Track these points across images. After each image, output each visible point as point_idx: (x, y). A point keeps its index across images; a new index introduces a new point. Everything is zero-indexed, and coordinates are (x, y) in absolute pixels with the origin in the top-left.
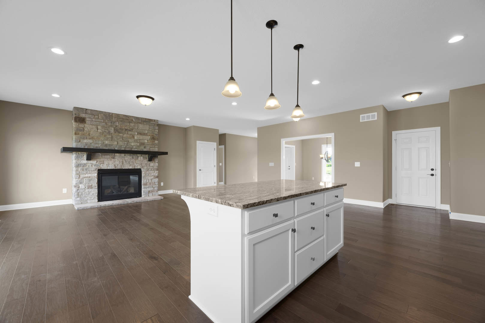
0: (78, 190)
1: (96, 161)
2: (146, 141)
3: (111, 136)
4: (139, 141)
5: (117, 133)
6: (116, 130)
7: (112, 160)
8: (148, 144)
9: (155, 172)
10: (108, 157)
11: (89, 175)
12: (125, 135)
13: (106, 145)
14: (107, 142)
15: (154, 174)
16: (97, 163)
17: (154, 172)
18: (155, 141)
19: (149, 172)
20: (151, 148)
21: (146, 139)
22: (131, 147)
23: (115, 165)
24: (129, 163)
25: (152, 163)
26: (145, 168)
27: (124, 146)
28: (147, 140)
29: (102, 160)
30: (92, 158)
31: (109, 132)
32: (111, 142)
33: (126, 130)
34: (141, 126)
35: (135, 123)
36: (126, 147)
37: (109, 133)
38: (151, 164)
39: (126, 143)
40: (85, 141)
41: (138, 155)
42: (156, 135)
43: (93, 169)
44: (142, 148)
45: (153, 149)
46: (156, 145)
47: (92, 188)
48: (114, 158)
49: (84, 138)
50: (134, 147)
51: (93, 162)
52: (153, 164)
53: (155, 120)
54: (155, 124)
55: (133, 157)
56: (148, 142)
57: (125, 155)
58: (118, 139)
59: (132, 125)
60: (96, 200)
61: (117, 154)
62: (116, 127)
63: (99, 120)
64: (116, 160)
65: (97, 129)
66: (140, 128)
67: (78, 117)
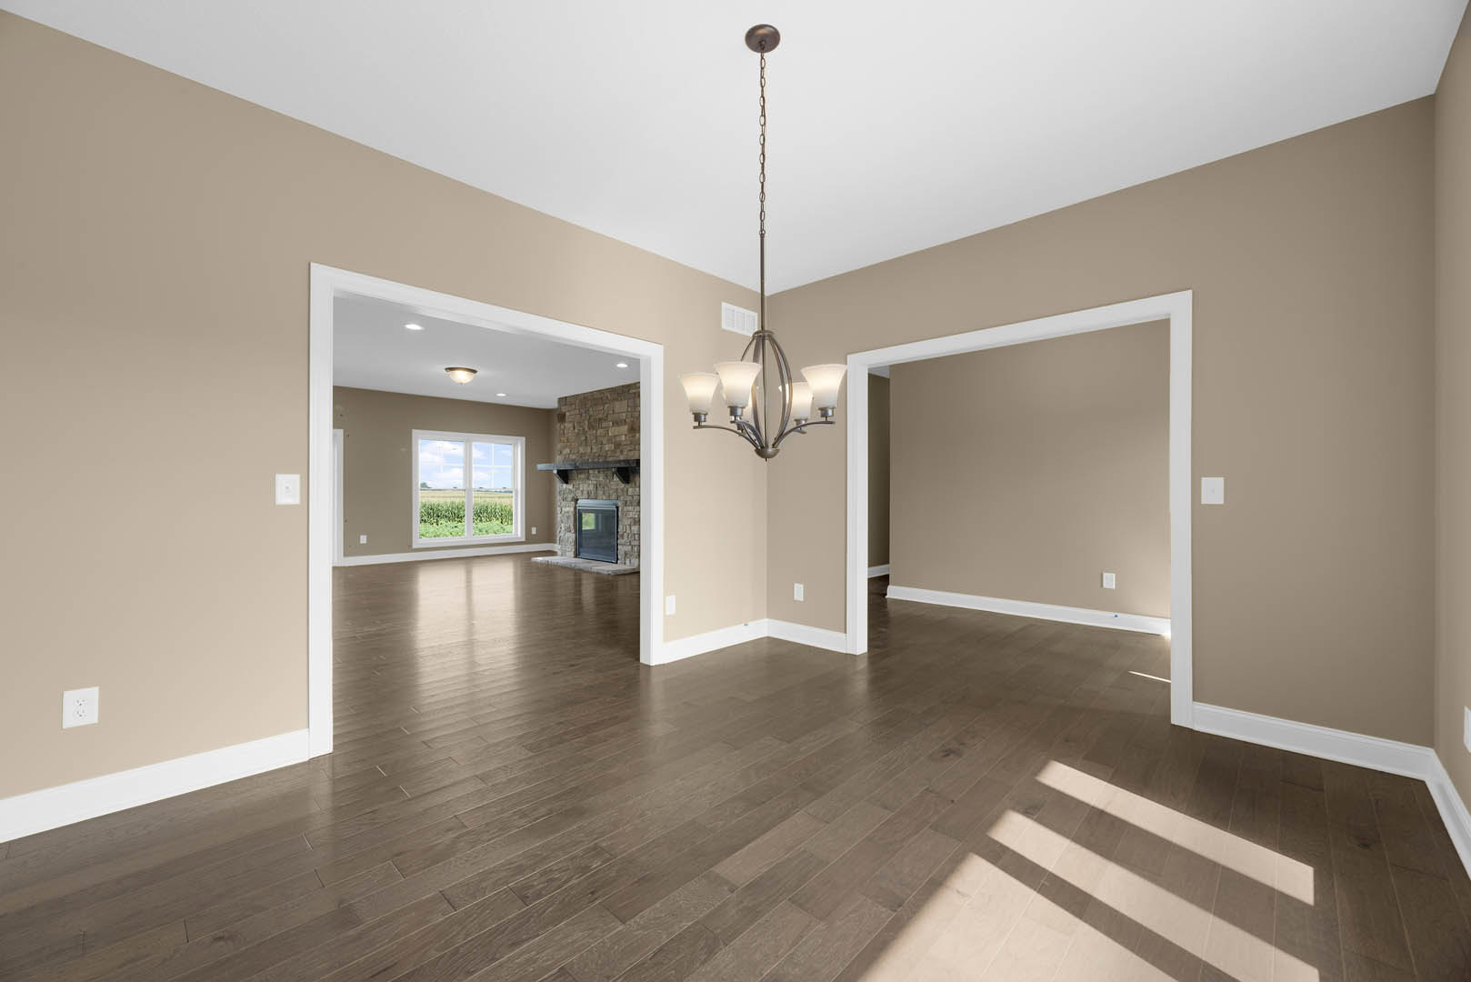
0: (560, 531)
1: (572, 485)
2: (623, 437)
3: (584, 438)
4: (613, 441)
5: (591, 430)
6: (591, 427)
8: (626, 443)
11: (568, 509)
12: (598, 432)
13: (582, 455)
14: (581, 450)
15: (634, 513)
16: (573, 487)
17: (634, 509)
18: (635, 436)
19: (625, 510)
21: (622, 434)
22: (605, 454)
24: (603, 487)
25: (631, 487)
26: (622, 498)
29: (577, 483)
30: (570, 480)
31: (584, 430)
32: (585, 449)
33: (600, 419)
34: (617, 406)
35: (610, 401)
36: (599, 456)
37: (584, 433)
38: (628, 490)
39: (599, 446)
42: (637, 419)
44: (619, 455)
47: (570, 532)
48: (588, 479)
49: (565, 449)
50: (609, 454)
51: (570, 487)
52: (632, 490)
54: (635, 394)
55: (606, 476)
56: (626, 440)
57: (599, 473)
58: (591, 441)
59: (606, 406)
60: (572, 554)
61: (591, 472)
62: (590, 418)
63: (575, 412)
64: (590, 482)
65: (574, 429)
66: (616, 411)
67: (559, 413)
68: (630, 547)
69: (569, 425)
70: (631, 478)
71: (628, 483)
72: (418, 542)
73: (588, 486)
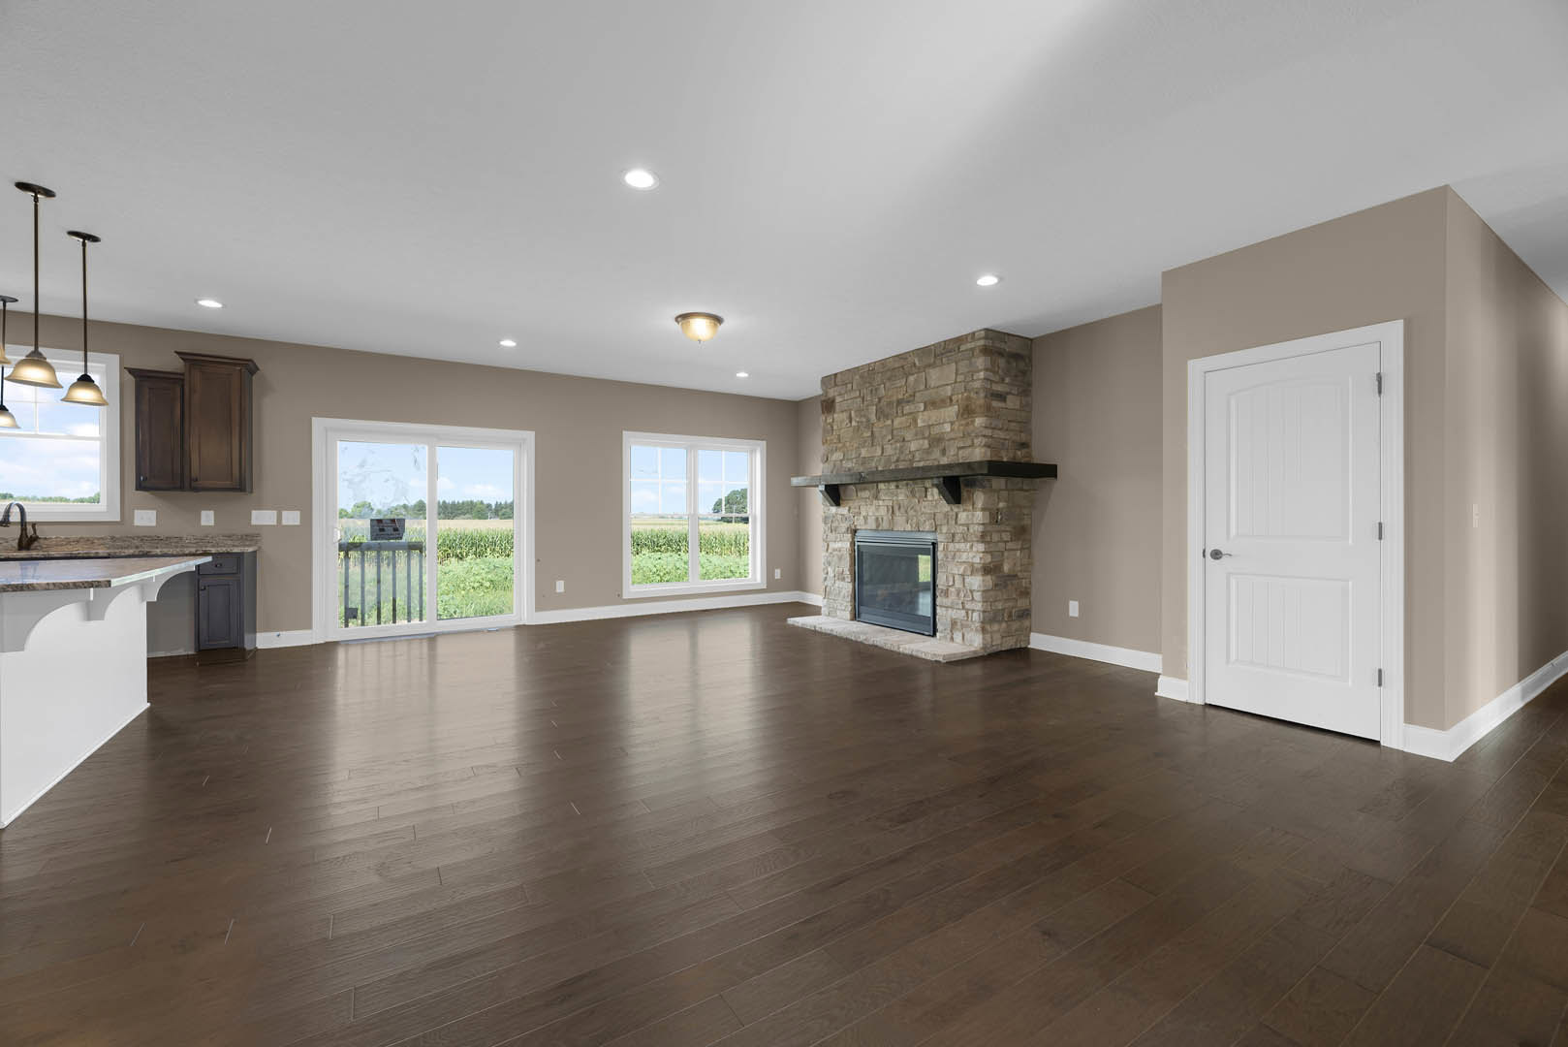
0: (825, 579)
1: (847, 508)
2: (947, 427)
3: (869, 434)
4: (927, 435)
5: (881, 420)
6: (881, 414)
7: (874, 502)
8: (953, 435)
9: (974, 549)
11: (840, 545)
12: (897, 423)
13: (864, 461)
14: (864, 452)
15: (971, 555)
16: (849, 510)
17: (971, 547)
18: (973, 422)
19: (957, 546)
20: (960, 452)
21: (947, 421)
22: (910, 457)
24: (906, 512)
25: (964, 511)
26: (945, 529)
27: (896, 458)
28: (952, 423)
29: (856, 504)
30: (844, 500)
31: (868, 420)
32: (871, 449)
33: (899, 402)
34: (935, 376)
35: (919, 370)
36: (897, 461)
37: (870, 425)
38: (959, 516)
39: (898, 445)
41: (926, 483)
42: (977, 392)
43: (844, 530)
44: (936, 457)
46: (977, 436)
47: (843, 579)
48: (876, 498)
49: (832, 452)
50: (918, 456)
51: (843, 510)
52: (965, 514)
53: (974, 333)
54: (972, 350)
55: (912, 492)
56: (952, 430)
57: (897, 487)
58: (883, 437)
59: (912, 379)
60: (848, 615)
61: (882, 486)
62: (879, 401)
63: (853, 395)
64: (881, 503)
65: (851, 422)
66: (932, 386)
67: (824, 401)
68: (963, 612)
69: (839, 417)
70: (964, 494)
71: (959, 503)
72: (631, 590)
73: (877, 509)
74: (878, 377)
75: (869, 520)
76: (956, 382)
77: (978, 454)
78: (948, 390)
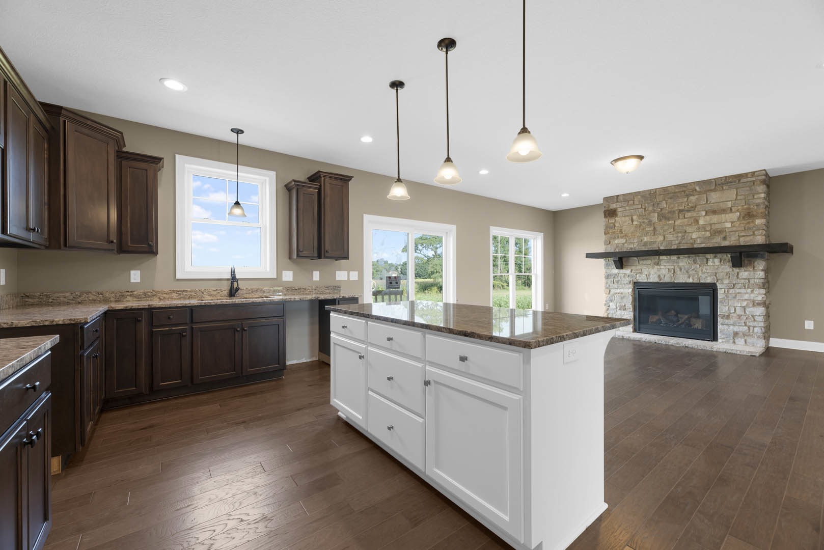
0: (608, 309)
1: (630, 270)
2: (729, 225)
3: (652, 228)
4: (708, 228)
5: (663, 221)
6: (662, 217)
7: (656, 267)
8: (734, 229)
9: (755, 292)
10: (649, 262)
11: (622, 290)
12: (678, 222)
13: (645, 244)
14: (646, 239)
15: (752, 296)
16: (631, 272)
17: (752, 291)
18: (754, 222)
19: (737, 291)
20: (741, 239)
21: (728, 221)
22: (691, 241)
23: (659, 276)
24: (687, 272)
25: (745, 271)
26: (726, 281)
27: (677, 242)
28: (732, 223)
29: (639, 267)
30: (626, 266)
31: (650, 221)
32: (653, 237)
33: (680, 211)
34: (714, 197)
35: (700, 193)
36: (679, 243)
37: (650, 223)
38: (740, 274)
39: (680, 235)
40: (616, 242)
41: (708, 256)
42: (758, 205)
43: (626, 282)
44: (718, 241)
45: (748, 239)
46: (758, 229)
47: (625, 309)
48: (658, 264)
49: (614, 238)
50: (698, 241)
51: (627, 271)
52: (746, 273)
53: (754, 172)
54: (754, 182)
55: (694, 260)
56: (732, 226)
57: (678, 258)
58: (665, 231)
59: (693, 198)
60: (631, 330)
61: (663, 257)
62: (661, 211)
63: (635, 207)
64: (662, 267)
65: (632, 221)
66: (713, 201)
67: (607, 210)
68: (746, 328)
69: (619, 220)
70: (745, 262)
71: (741, 267)
73: (659, 270)
74: (659, 198)
75: (651, 276)
76: (736, 200)
77: (760, 239)
78: (729, 204)
